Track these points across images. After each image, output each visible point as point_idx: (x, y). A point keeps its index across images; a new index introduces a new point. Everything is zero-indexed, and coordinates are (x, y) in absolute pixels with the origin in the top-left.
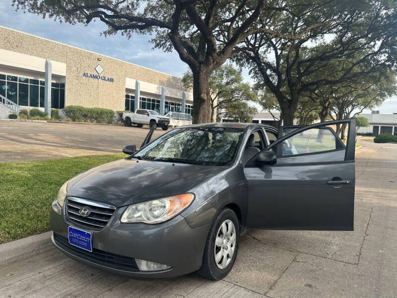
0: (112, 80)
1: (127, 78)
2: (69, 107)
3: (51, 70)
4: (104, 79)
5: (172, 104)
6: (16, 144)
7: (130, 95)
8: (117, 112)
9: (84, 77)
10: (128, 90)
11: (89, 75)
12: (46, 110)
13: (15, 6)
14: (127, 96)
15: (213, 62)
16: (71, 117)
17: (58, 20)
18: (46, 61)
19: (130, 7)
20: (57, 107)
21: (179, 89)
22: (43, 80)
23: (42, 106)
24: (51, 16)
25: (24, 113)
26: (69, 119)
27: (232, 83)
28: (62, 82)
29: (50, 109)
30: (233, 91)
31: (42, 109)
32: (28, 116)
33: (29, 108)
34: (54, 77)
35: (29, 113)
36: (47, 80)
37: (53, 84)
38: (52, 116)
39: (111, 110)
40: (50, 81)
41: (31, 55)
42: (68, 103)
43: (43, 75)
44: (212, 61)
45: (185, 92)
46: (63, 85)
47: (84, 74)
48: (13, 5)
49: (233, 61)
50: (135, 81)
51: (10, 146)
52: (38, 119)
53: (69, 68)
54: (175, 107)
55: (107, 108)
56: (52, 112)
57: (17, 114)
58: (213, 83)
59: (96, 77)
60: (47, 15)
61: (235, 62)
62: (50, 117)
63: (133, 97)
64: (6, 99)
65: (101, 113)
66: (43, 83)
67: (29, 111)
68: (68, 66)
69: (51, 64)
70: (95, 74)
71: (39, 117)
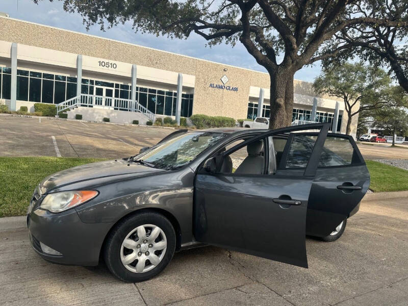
0: (236, 89)
1: (251, 87)
2: (195, 116)
3: (182, 83)
4: (229, 88)
5: (301, 111)
6: (126, 145)
7: (254, 103)
8: (239, 121)
9: (210, 88)
10: (251, 99)
11: (215, 86)
12: (176, 118)
13: (135, 29)
14: (250, 105)
15: (293, 62)
16: (195, 125)
17: (170, 37)
18: (179, 75)
19: (231, 15)
20: (186, 116)
21: (309, 95)
22: (176, 92)
23: (174, 115)
24: (163, 34)
25: (159, 120)
26: (194, 126)
27: (377, 87)
28: (191, 93)
29: (179, 117)
30: (377, 96)
31: (173, 118)
32: (162, 124)
33: (164, 116)
34: (185, 88)
35: (163, 121)
36: (178, 91)
37: (183, 95)
38: (181, 124)
39: (233, 119)
40: (181, 92)
41: (167, 70)
42: (194, 113)
43: (175, 87)
44: (291, 61)
45: (317, 99)
46: (192, 96)
47: (211, 85)
48: (133, 28)
49: (366, 60)
50: (260, 88)
51: (120, 147)
52: (168, 126)
53: (198, 79)
54: (304, 115)
55: (230, 117)
56: (181, 120)
57: (154, 122)
58: (350, 87)
59: (221, 87)
60: (160, 33)
61: (368, 61)
62: (179, 124)
63: (256, 105)
64: (147, 109)
65: (223, 121)
66: (175, 94)
67: (163, 119)
68: (197, 78)
69: (182, 78)
70: (221, 84)
71: (169, 124)
